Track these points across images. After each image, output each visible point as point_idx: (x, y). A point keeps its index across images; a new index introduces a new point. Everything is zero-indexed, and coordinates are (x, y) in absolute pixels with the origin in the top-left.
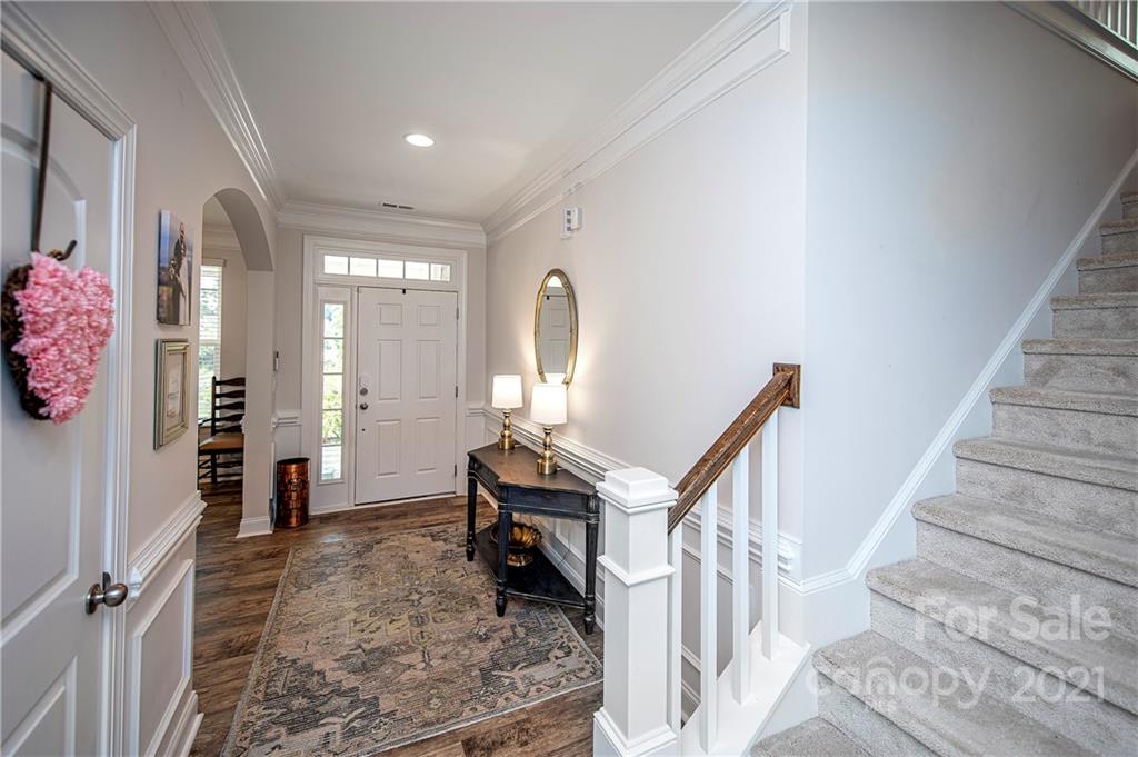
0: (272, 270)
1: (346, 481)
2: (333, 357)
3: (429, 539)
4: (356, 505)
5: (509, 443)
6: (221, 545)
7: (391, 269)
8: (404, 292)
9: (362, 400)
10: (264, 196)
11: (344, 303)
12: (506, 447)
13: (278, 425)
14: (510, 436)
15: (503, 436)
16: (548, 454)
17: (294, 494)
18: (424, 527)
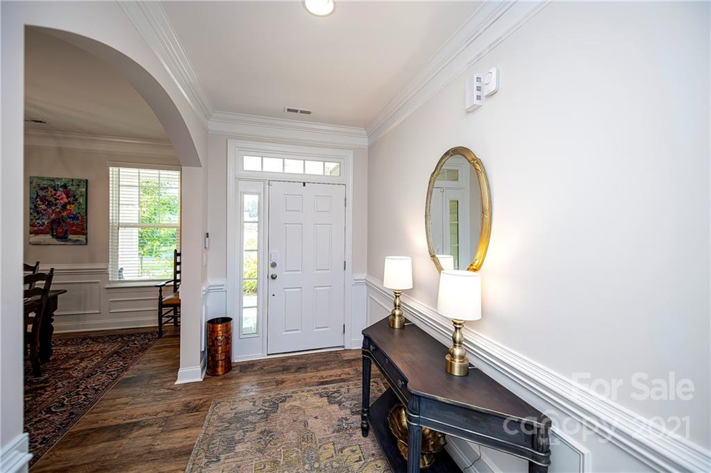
0: (201, 166)
1: (261, 335)
2: (251, 236)
3: (325, 399)
4: (268, 355)
5: (400, 321)
6: (162, 391)
7: (294, 167)
8: (304, 185)
9: (273, 271)
10: (189, 100)
11: (259, 194)
12: (397, 326)
13: (208, 291)
14: (400, 316)
15: (394, 315)
16: (457, 351)
17: (220, 348)
18: (322, 383)
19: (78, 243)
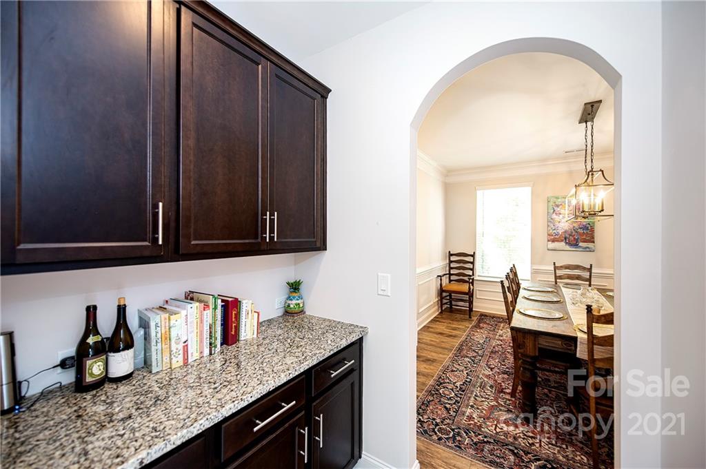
19: (588, 250)
